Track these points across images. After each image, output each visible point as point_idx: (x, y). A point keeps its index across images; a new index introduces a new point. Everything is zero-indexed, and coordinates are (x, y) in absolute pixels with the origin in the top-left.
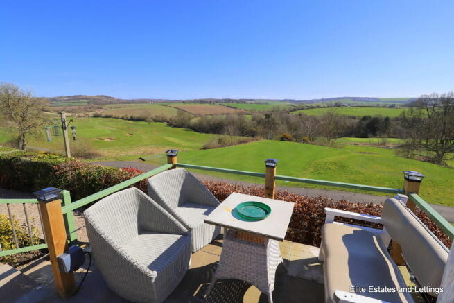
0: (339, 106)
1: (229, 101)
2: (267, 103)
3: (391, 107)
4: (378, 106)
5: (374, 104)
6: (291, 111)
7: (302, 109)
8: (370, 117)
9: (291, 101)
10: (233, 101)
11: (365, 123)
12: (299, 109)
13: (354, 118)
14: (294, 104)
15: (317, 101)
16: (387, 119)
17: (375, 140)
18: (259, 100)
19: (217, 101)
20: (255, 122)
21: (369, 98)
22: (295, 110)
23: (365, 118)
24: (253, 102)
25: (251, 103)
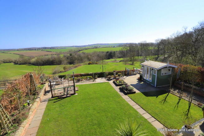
0: (96, 48)
1: (46, 48)
2: (65, 48)
3: (114, 47)
4: (109, 47)
5: (108, 46)
6: (79, 51)
7: (83, 50)
8: (109, 52)
9: (76, 46)
10: (48, 48)
11: (108, 54)
12: (81, 50)
13: (103, 52)
14: (78, 48)
15: (87, 46)
16: (114, 52)
17: (113, 60)
18: (61, 47)
19: (39, 49)
20: (65, 58)
21: (106, 44)
22: (80, 51)
23: (107, 52)
24: (58, 48)
25: (57, 49)
